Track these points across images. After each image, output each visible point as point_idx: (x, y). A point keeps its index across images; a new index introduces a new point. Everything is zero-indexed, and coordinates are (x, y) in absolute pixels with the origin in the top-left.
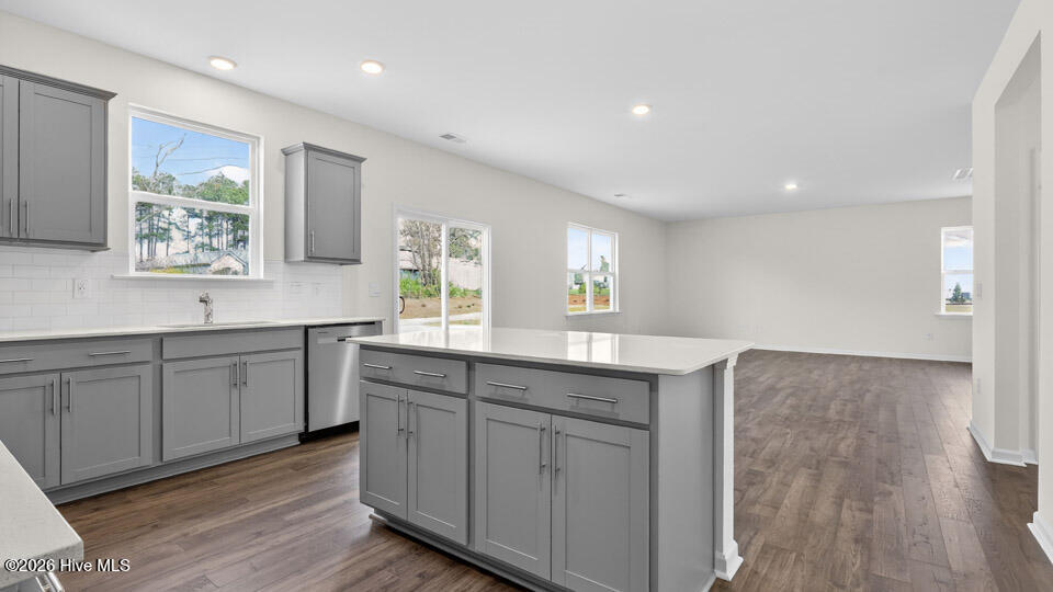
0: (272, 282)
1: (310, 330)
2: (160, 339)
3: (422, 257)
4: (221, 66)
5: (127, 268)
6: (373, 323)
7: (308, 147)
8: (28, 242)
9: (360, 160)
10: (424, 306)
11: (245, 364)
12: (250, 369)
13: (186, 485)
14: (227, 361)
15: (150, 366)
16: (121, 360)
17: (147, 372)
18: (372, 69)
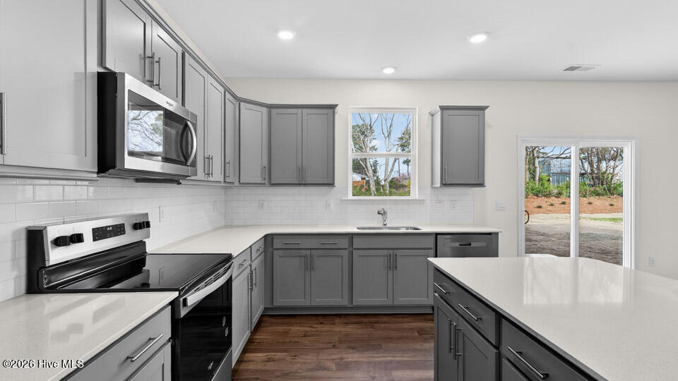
0: (423, 200)
1: (438, 236)
2: (351, 236)
3: (591, 164)
4: (389, 71)
5: (347, 194)
6: (490, 234)
7: (443, 108)
8: (306, 185)
9: (483, 109)
10: (590, 203)
11: (396, 256)
12: (399, 260)
13: (361, 323)
14: (385, 252)
15: (347, 251)
16: (334, 247)
17: (345, 254)
18: (478, 39)
